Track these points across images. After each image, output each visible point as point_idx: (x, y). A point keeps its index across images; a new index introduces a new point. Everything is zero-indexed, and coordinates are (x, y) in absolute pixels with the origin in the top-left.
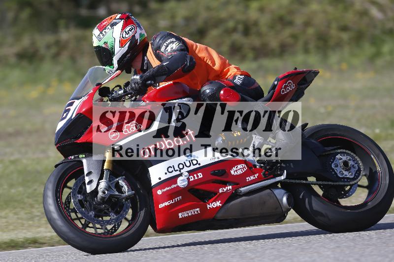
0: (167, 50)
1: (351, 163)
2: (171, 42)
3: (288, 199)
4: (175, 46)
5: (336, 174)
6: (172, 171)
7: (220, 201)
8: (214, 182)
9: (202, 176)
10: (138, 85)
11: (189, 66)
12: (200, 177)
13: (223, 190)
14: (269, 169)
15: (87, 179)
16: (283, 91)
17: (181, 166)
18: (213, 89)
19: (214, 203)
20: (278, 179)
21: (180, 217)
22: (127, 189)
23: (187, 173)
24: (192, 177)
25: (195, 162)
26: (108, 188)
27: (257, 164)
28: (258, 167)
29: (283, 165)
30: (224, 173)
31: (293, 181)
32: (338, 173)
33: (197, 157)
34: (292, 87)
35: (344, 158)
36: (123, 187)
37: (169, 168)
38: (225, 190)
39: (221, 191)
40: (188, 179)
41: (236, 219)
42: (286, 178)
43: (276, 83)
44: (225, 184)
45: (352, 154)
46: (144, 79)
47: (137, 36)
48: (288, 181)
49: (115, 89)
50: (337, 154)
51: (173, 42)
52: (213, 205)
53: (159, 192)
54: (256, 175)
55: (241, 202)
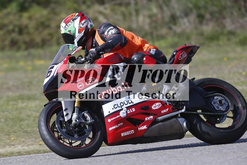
1: (223, 102)
3: (187, 124)
4: (114, 31)
5: (214, 108)
6: (117, 107)
7: (146, 126)
8: (142, 114)
10: (94, 54)
11: (124, 43)
12: (133, 111)
13: (148, 119)
15: (65, 113)
16: (180, 58)
17: (122, 104)
18: (139, 57)
20: (180, 111)
21: (122, 136)
22: (89, 118)
23: (126, 109)
24: (128, 110)
25: (130, 102)
26: (78, 118)
27: (167, 102)
28: (168, 104)
29: (183, 103)
30: (148, 108)
31: (189, 112)
32: (216, 107)
34: (185, 55)
35: (220, 98)
36: (87, 117)
38: (149, 118)
39: (146, 119)
40: (127, 112)
41: (155, 137)
43: (175, 53)
44: (148, 115)
45: (223, 96)
46: (98, 51)
47: (89, 26)
48: (186, 112)
49: (79, 58)
50: (215, 96)
51: (112, 29)
52: (142, 128)
53: (109, 120)
54: (167, 110)
55: (158, 126)
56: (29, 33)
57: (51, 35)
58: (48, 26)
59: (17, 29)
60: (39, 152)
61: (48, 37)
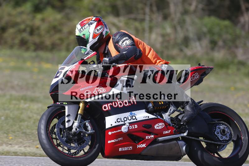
0: (123, 44)
1: (226, 130)
2: (126, 40)
3: (186, 148)
4: (128, 42)
6: (120, 121)
7: (145, 144)
8: (144, 132)
9: (137, 127)
12: (136, 127)
13: (148, 138)
14: (178, 128)
15: (67, 119)
17: (125, 119)
19: (142, 145)
20: (182, 135)
21: (120, 150)
22: (90, 128)
23: (128, 124)
24: (131, 126)
25: (134, 118)
26: (79, 127)
30: (151, 127)
31: (190, 137)
32: (219, 137)
33: (136, 115)
36: (88, 127)
37: (118, 119)
39: (147, 137)
40: (129, 128)
42: (187, 135)
44: (150, 134)
45: (228, 125)
47: (104, 33)
48: (187, 137)
51: (127, 40)
52: (141, 146)
53: (110, 133)
54: (169, 131)
56: (40, 35)
57: (61, 40)
58: (60, 31)
59: (28, 29)
60: (35, 155)
61: (58, 42)
